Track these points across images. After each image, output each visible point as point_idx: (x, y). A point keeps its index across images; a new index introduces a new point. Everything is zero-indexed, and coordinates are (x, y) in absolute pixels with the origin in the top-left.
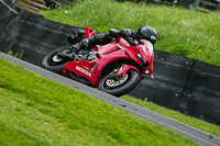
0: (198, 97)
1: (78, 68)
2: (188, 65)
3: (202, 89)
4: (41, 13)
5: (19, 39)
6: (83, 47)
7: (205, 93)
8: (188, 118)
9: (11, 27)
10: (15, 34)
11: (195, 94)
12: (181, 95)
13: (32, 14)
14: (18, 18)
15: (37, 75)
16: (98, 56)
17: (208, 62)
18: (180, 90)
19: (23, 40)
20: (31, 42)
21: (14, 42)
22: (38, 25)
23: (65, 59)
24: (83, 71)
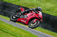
0: (6, 11)
2: (4, 3)
3: (7, 9)
6: (22, 14)
7: (8, 10)
8: (4, 17)
11: (5, 11)
12: (2, 11)
17: (9, 2)
18: (2, 10)
24: (23, 21)
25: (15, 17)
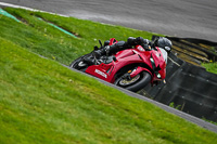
4: (203, 65)
5: (181, 91)
9: (173, 79)
10: (176, 86)
13: (194, 67)
14: (180, 70)
15: (198, 127)
19: (185, 92)
20: (192, 94)
21: (176, 94)
22: (200, 78)
25: (84, 62)
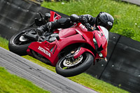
0: (118, 67)
1: (40, 48)
3: (122, 60)
6: (46, 30)
7: (125, 64)
16: (58, 38)
23: (30, 39)
24: (44, 51)
